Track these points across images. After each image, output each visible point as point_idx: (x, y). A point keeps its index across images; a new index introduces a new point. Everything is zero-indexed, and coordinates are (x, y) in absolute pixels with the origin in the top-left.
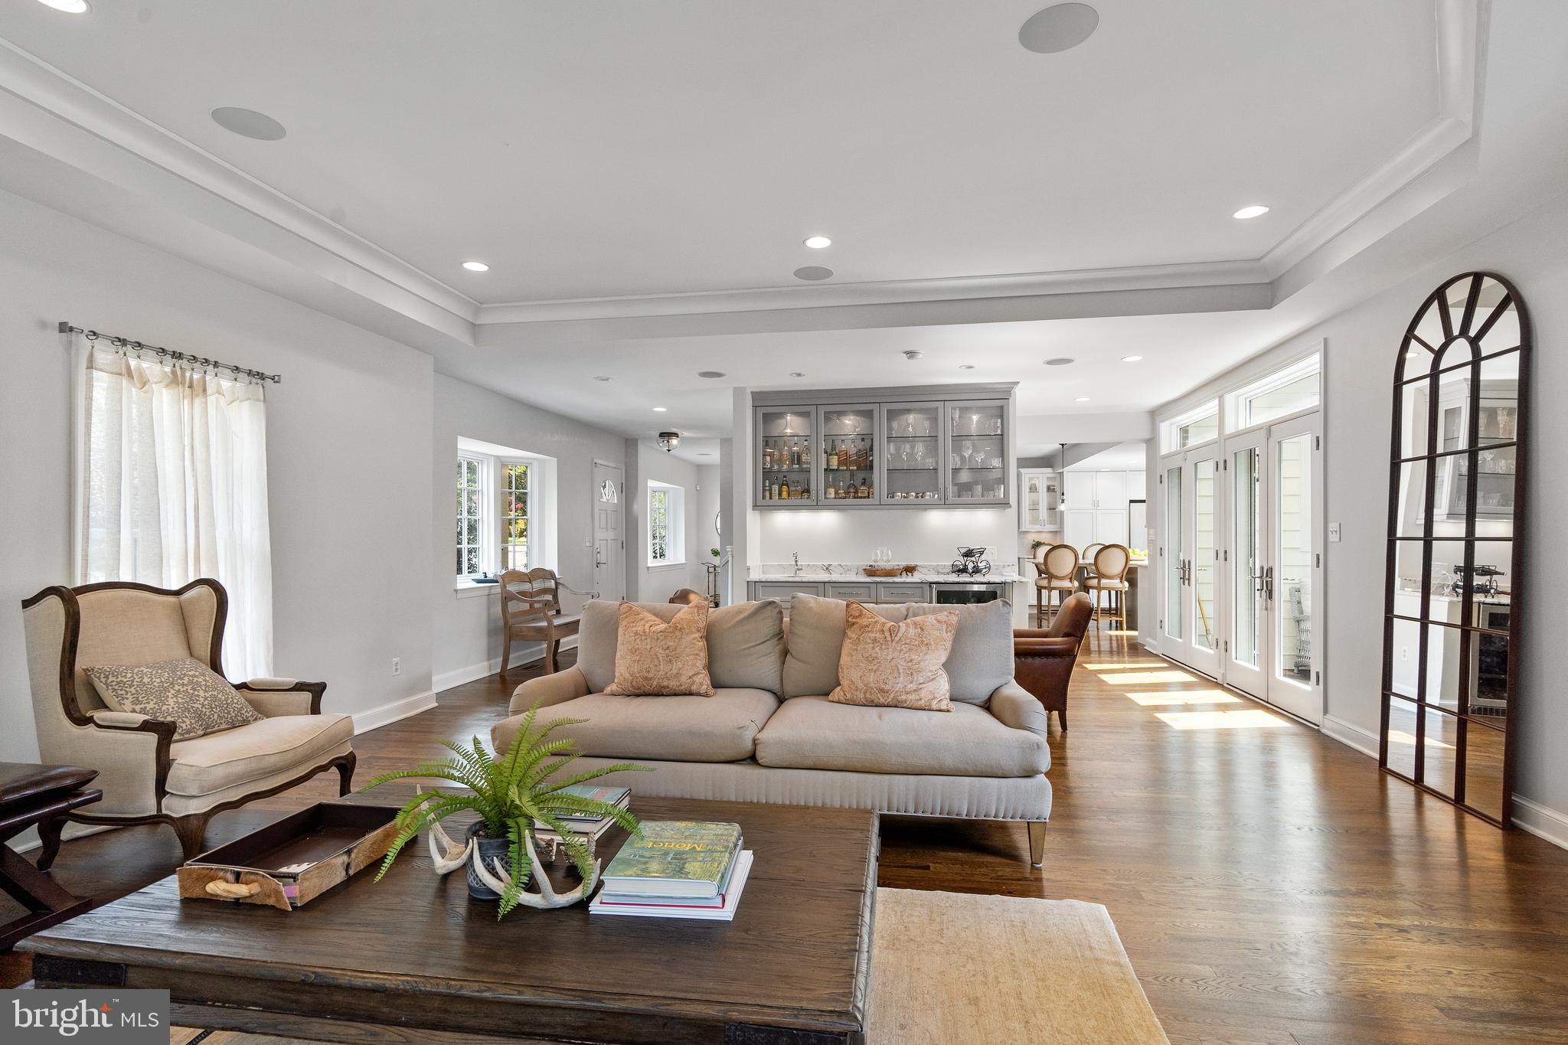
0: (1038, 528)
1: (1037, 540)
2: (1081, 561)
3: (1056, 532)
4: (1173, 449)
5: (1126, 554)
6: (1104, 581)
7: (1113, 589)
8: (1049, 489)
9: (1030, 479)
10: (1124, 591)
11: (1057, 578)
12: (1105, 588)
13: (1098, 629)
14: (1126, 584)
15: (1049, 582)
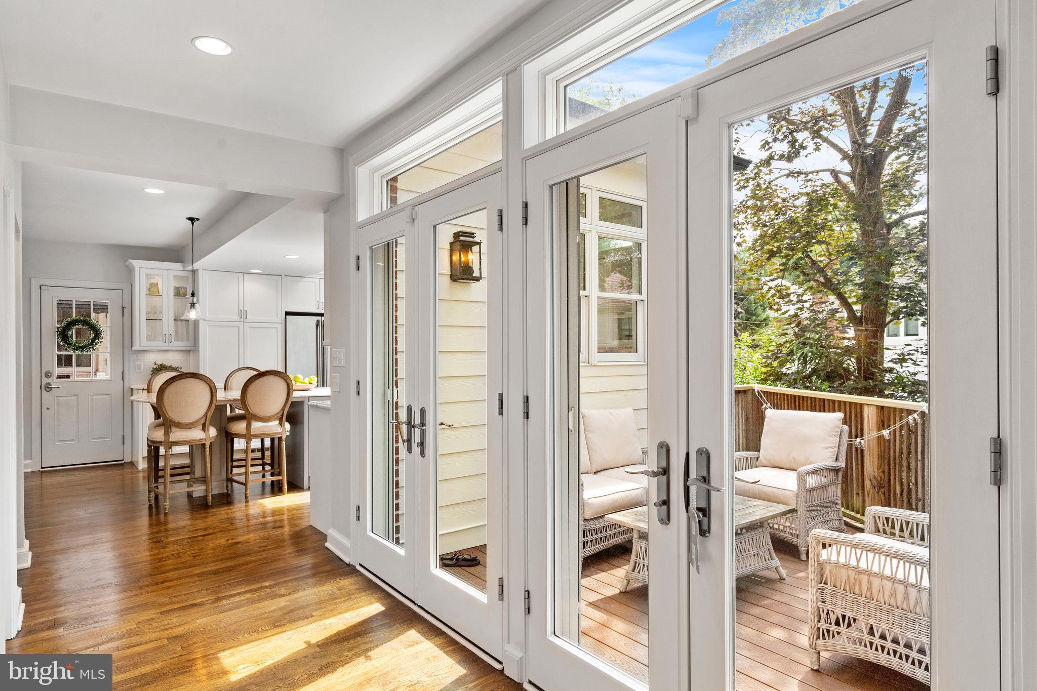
0: (159, 345)
1: (159, 363)
2: (221, 395)
3: (189, 351)
4: (377, 211)
5: (288, 385)
6: (256, 426)
7: (267, 435)
8: (179, 293)
9: (148, 276)
10: (284, 437)
11: (180, 426)
12: (256, 436)
13: (246, 498)
14: (287, 426)
15: (167, 433)
